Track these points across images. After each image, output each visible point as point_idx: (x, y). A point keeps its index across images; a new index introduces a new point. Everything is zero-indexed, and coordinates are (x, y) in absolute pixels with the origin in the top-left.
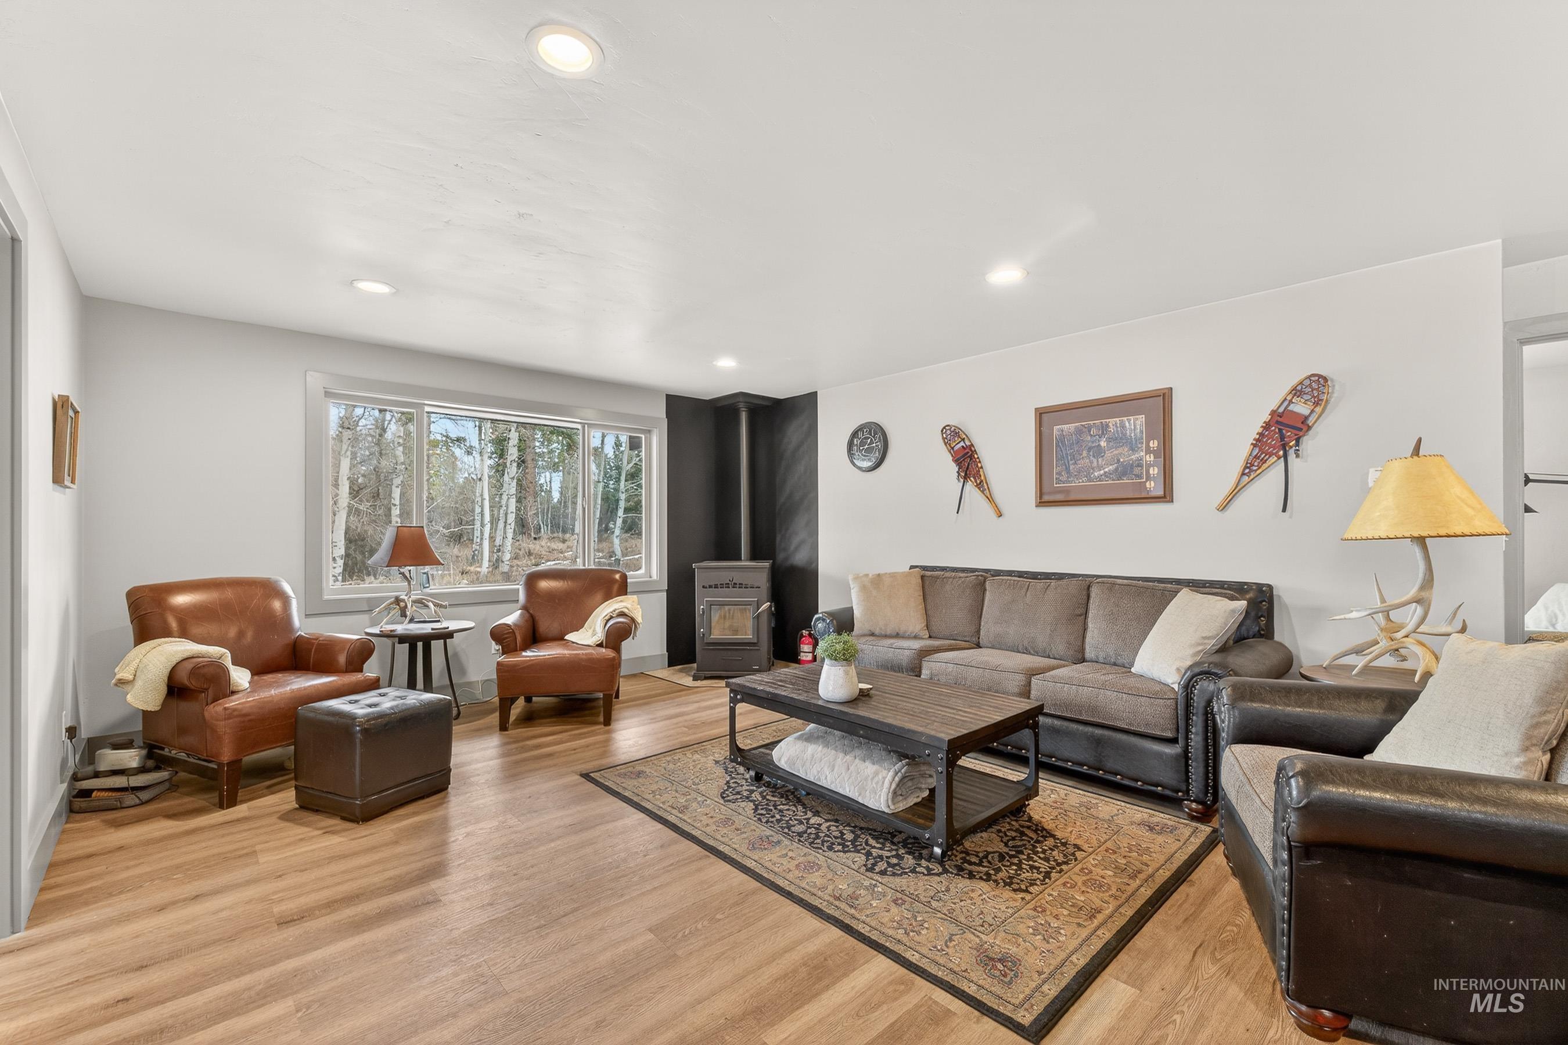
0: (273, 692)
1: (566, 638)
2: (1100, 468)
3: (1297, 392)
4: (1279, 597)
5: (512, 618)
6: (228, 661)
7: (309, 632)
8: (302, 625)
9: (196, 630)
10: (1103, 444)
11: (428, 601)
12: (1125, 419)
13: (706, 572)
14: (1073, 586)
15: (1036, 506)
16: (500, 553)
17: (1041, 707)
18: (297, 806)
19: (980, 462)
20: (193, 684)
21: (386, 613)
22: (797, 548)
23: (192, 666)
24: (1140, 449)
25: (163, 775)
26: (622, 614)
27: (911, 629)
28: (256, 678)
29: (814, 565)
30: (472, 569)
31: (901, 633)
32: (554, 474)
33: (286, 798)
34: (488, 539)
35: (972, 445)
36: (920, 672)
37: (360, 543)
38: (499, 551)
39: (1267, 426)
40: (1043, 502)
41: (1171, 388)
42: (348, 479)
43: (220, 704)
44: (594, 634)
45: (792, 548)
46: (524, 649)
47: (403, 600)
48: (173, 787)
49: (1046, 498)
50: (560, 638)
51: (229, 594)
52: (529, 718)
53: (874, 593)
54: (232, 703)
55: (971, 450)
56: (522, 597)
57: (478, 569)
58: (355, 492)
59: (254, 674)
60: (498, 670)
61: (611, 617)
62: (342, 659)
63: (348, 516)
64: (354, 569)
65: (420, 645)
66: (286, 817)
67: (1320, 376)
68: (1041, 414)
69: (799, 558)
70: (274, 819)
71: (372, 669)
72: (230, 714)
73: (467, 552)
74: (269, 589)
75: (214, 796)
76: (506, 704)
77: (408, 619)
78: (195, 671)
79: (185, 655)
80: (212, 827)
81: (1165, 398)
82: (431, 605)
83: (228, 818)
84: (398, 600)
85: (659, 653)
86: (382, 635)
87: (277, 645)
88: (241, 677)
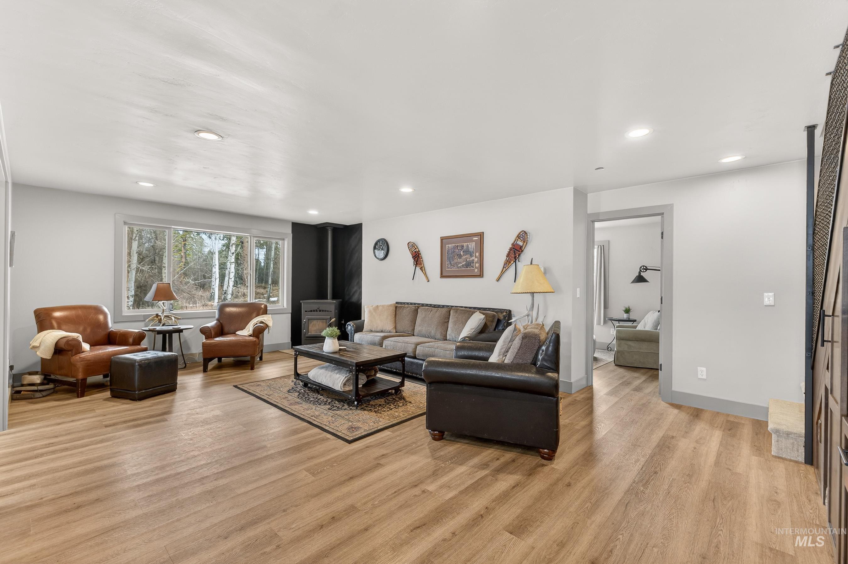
0: (100, 352)
1: (236, 333)
2: (460, 263)
3: (518, 237)
4: (513, 314)
5: (212, 324)
6: (80, 339)
7: (115, 329)
8: (112, 326)
9: (64, 327)
10: (462, 253)
11: (171, 316)
12: (469, 243)
13: (306, 305)
14: (444, 310)
15: (440, 278)
16: (226, 295)
17: (406, 354)
18: (111, 396)
19: (422, 258)
20: (66, 348)
21: (152, 321)
22: (353, 294)
23: (66, 340)
24: (473, 256)
25: (51, 386)
26: (262, 322)
27: (387, 329)
28: (92, 347)
29: (360, 302)
30: (210, 303)
31: (383, 330)
32: (260, 250)
33: (108, 394)
34: (218, 287)
35: (419, 251)
36: (383, 346)
37: (143, 288)
38: (225, 293)
39: (511, 249)
40: (442, 276)
41: (483, 232)
42: (137, 252)
43: (78, 356)
44: (249, 330)
45: (351, 294)
46: (216, 337)
47: (160, 316)
48: (54, 392)
49: (444, 275)
50: (234, 333)
51: (80, 312)
52: (220, 367)
53: (374, 313)
54: (82, 355)
55: (418, 253)
56: (217, 316)
57: (212, 304)
58: (141, 260)
59: (91, 346)
60: (203, 346)
61: (257, 324)
62: (131, 340)
63: (136, 274)
64: (139, 302)
65: (167, 335)
66: (107, 399)
67: (525, 232)
68: (442, 239)
69: (354, 299)
70: (101, 400)
71: (144, 344)
72: (83, 360)
73: (207, 294)
74: (98, 310)
75: (75, 394)
76: (207, 361)
77: (162, 324)
78: (68, 342)
79: (62, 336)
80: (74, 403)
81: (481, 235)
82: (173, 318)
83: (80, 401)
84: (157, 315)
85: (286, 342)
86: (150, 330)
87: (101, 334)
88: (86, 346)
